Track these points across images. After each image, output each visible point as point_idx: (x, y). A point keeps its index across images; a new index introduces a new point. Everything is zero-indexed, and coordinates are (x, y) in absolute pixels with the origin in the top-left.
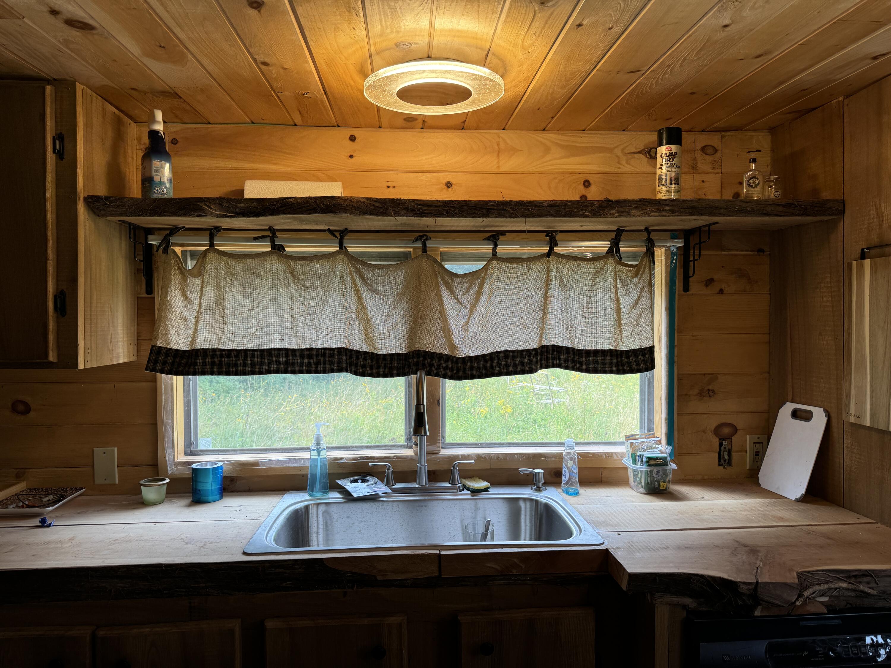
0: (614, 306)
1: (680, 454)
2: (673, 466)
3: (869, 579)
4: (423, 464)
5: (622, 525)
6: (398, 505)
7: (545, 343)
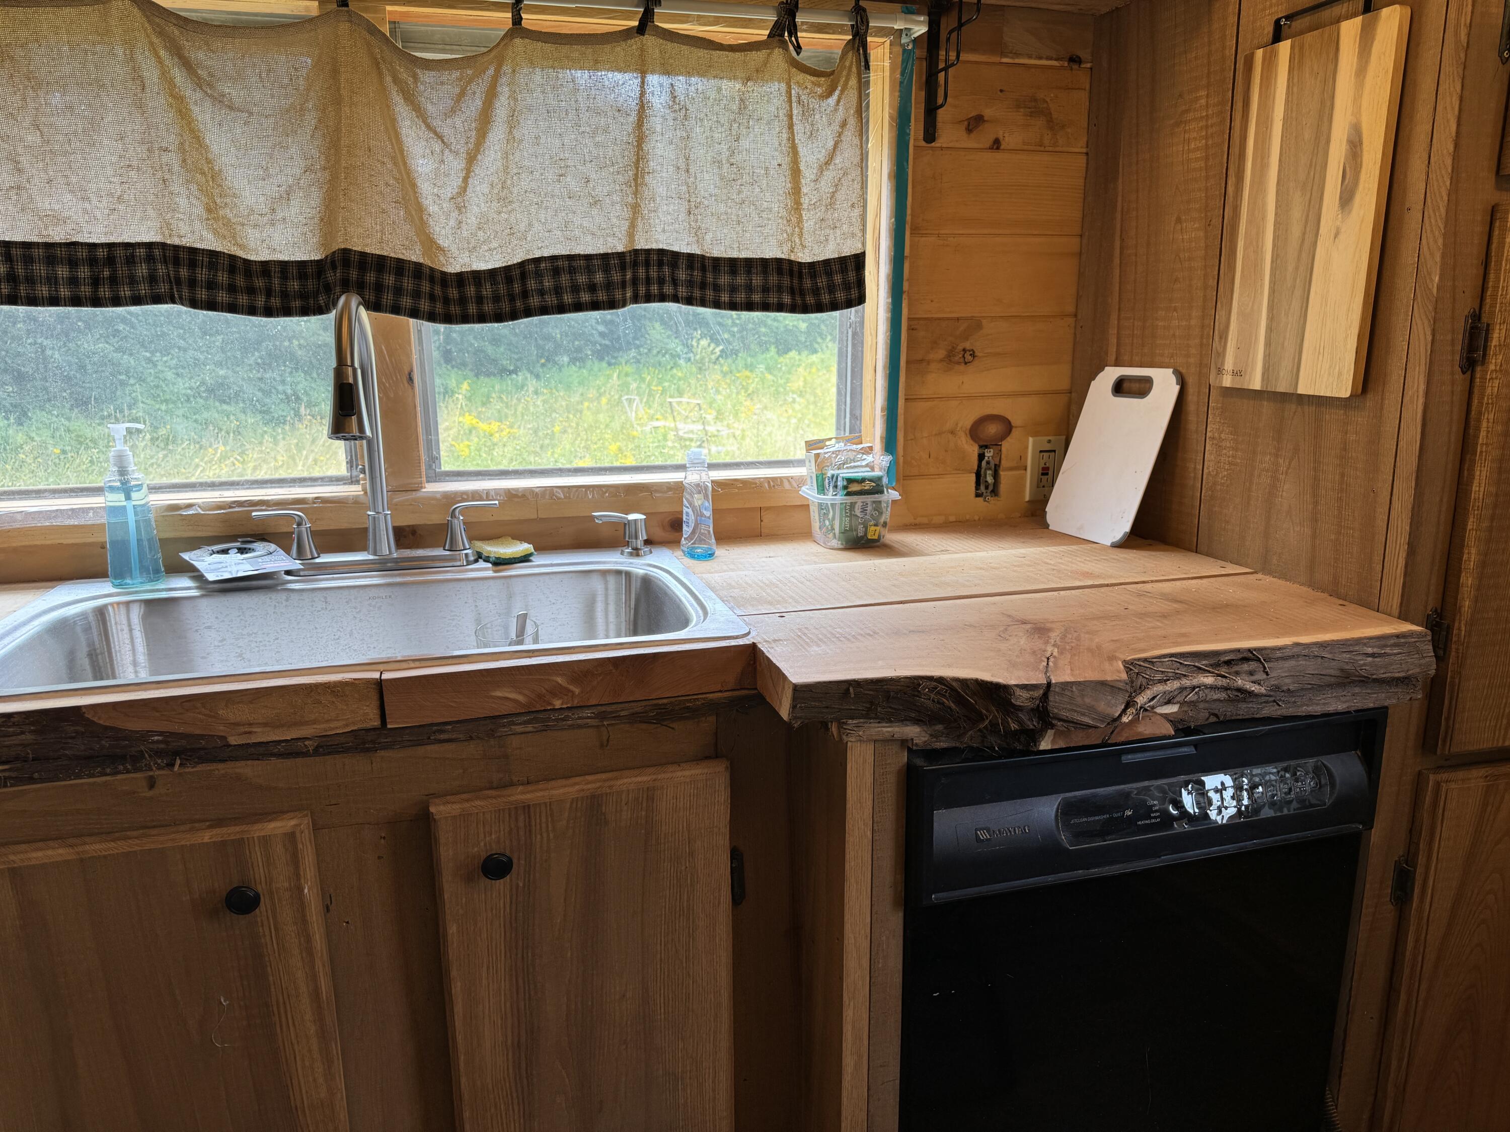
0: (786, 161)
1: (906, 477)
2: (894, 495)
3: (1253, 665)
4: (381, 510)
5: (790, 600)
6: (325, 598)
7: (641, 244)
